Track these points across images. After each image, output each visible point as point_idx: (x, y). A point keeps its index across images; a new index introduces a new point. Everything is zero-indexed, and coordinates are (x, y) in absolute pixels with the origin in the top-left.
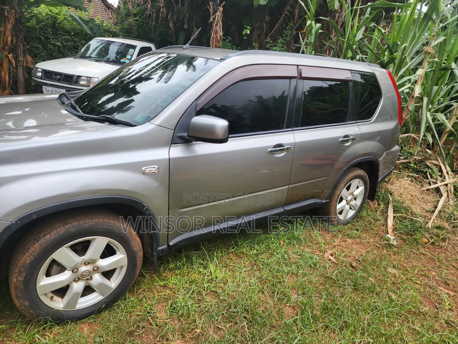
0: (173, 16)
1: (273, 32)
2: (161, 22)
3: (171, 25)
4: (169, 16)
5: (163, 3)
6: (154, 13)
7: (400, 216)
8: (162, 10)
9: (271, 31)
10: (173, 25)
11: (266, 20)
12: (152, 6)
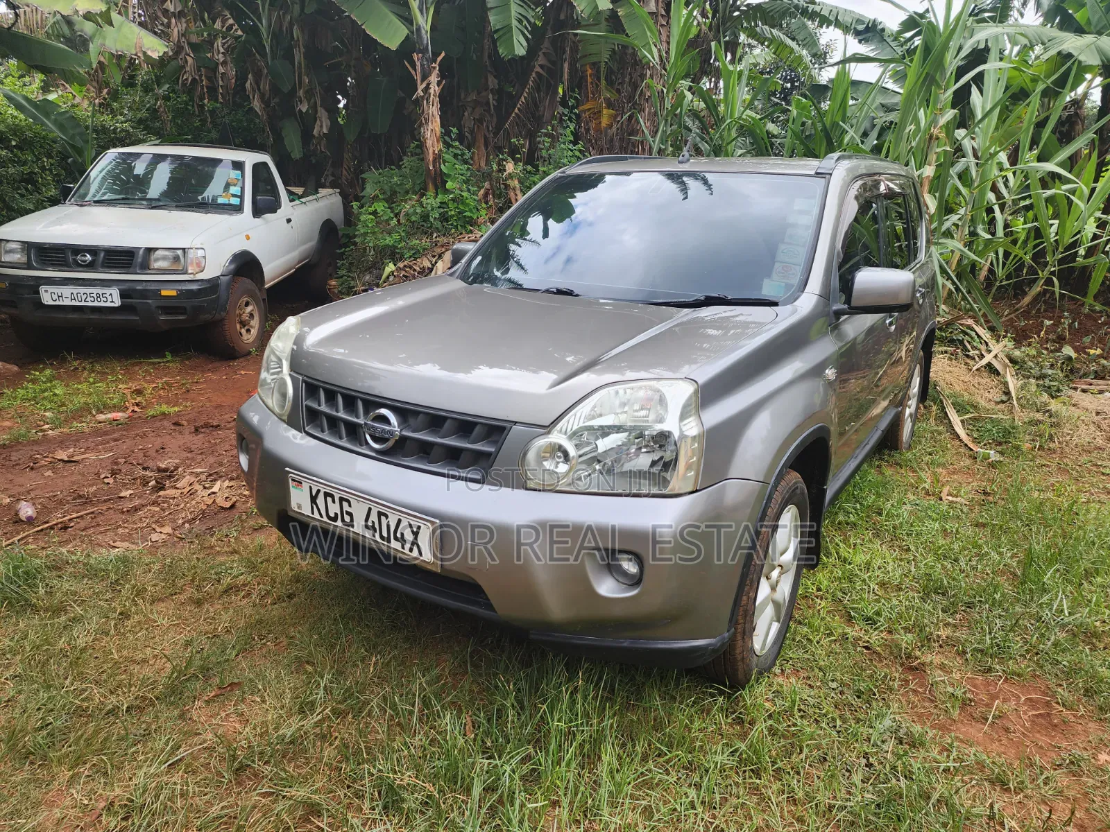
0: (258, 84)
1: (516, 110)
2: (223, 98)
3: (256, 104)
4: (248, 85)
5: (222, 53)
6: (203, 78)
7: (970, 418)
8: (221, 69)
9: (513, 111)
10: (263, 106)
11: (491, 87)
12: (196, 60)
